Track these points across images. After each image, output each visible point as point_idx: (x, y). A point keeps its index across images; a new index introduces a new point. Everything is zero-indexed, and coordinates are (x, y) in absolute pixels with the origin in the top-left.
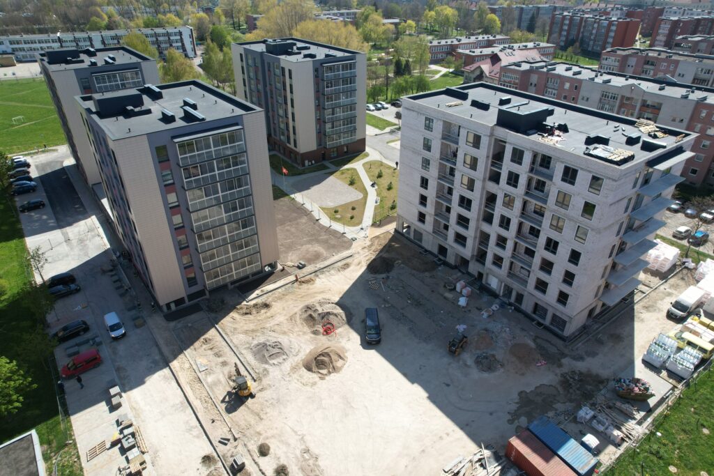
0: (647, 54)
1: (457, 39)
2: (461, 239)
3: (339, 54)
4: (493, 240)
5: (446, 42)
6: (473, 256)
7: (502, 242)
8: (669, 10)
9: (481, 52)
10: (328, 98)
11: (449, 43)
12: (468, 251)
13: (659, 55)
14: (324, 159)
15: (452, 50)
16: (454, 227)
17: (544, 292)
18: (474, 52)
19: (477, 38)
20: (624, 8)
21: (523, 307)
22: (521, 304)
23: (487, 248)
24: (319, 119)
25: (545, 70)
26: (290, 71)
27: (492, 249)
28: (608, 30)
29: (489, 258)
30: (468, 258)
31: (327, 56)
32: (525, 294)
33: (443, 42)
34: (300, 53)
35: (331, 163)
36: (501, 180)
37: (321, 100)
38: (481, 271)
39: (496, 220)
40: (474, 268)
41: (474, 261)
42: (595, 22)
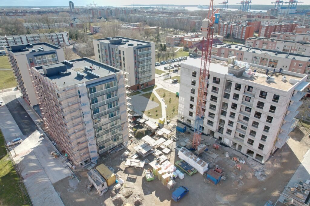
0: (263, 40)
1: (183, 35)
2: (210, 123)
3: (144, 44)
4: (227, 123)
5: (179, 36)
6: (216, 130)
7: (231, 123)
8: (263, 22)
9: (194, 40)
10: (140, 62)
11: (180, 36)
12: (214, 128)
13: (268, 40)
14: (138, 89)
15: (182, 39)
16: (207, 117)
17: (252, 144)
18: (191, 40)
19: (191, 34)
20: (247, 22)
21: (242, 151)
22: (241, 150)
23: (224, 127)
24: (136, 72)
25: (227, 47)
26: (123, 52)
27: (226, 127)
28: (243, 30)
29: (225, 130)
30: (214, 131)
31: (138, 45)
32: (243, 145)
33: (177, 36)
34: (125, 44)
35: (141, 90)
36: (230, 97)
37: (137, 63)
38: (221, 136)
39: (228, 114)
40: (217, 135)
41: (217, 132)
42: (237, 27)
